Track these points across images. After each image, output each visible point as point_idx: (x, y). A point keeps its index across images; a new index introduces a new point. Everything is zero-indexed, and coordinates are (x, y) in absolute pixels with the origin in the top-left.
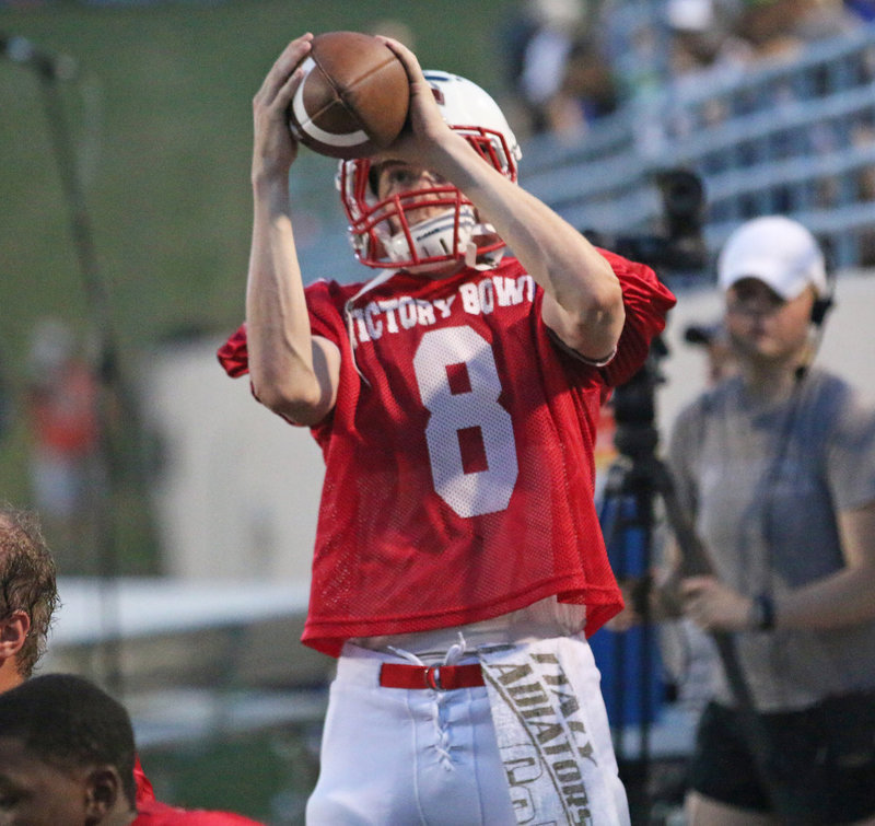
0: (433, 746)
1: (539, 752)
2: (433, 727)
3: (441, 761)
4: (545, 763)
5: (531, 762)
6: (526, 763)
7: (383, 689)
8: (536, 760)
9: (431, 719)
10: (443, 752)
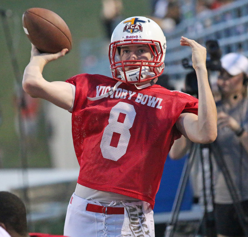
0: (102, 230)
1: (133, 233)
2: (102, 224)
3: (104, 235)
4: (135, 236)
5: (130, 235)
6: (129, 236)
7: (87, 211)
8: (132, 235)
9: (102, 222)
10: (105, 232)
